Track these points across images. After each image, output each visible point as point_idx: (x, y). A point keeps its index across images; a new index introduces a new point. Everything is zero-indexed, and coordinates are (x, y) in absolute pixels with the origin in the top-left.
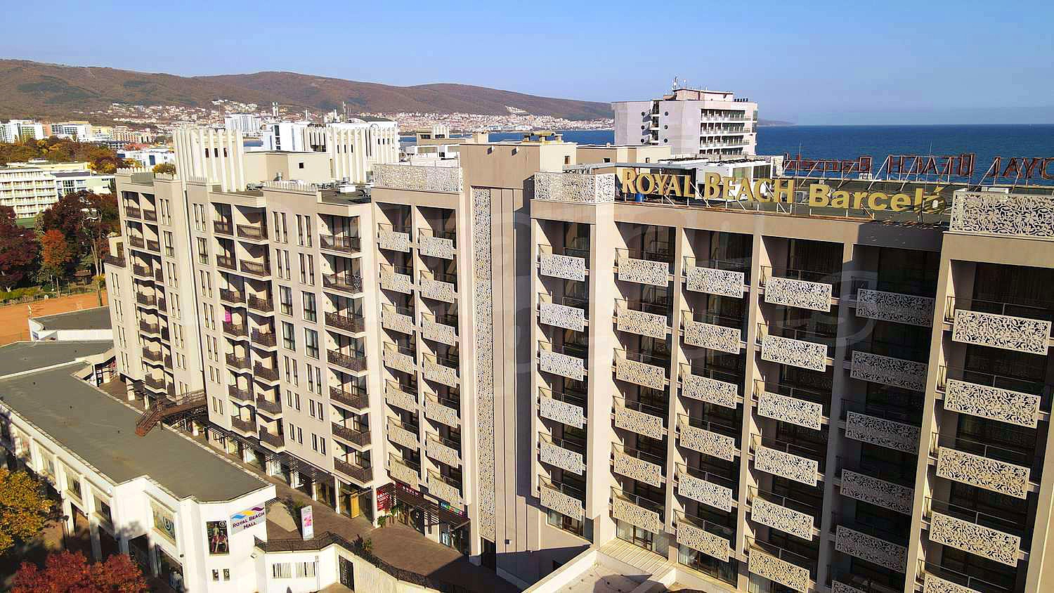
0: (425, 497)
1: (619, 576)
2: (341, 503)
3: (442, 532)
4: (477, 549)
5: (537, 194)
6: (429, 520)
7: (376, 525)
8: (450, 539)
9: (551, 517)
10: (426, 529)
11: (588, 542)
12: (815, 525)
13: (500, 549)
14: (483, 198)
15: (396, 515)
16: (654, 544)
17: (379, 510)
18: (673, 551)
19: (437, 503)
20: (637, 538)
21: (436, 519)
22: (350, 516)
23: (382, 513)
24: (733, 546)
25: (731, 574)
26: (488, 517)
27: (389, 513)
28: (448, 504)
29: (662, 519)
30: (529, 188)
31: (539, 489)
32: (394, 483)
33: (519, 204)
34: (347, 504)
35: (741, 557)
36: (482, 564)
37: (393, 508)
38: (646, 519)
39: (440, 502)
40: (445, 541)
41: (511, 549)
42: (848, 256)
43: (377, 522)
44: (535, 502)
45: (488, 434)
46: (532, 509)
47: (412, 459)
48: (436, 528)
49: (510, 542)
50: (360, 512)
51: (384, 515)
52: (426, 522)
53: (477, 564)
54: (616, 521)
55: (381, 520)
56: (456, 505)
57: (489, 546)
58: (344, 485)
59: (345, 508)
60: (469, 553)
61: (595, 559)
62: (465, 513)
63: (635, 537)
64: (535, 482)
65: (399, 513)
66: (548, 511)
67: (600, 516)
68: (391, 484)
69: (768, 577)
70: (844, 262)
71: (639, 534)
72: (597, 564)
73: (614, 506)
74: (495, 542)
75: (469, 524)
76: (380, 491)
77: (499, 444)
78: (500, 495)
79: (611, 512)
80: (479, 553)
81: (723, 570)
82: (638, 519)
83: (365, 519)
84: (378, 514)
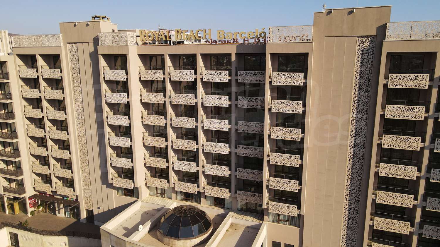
0: (55, 196)
1: (152, 210)
2: (9, 209)
3: (65, 212)
4: (84, 215)
5: (100, 43)
6: (58, 207)
7: (29, 215)
8: (70, 214)
9: (119, 192)
10: (57, 212)
11: (137, 199)
12: (229, 170)
13: (95, 212)
14: (74, 48)
15: (40, 209)
16: (166, 195)
17: (30, 208)
18: (174, 195)
19: (62, 198)
20: (158, 194)
21: (62, 206)
22: (14, 214)
23: (32, 209)
24: (198, 186)
25: (198, 200)
26: (88, 199)
27: (36, 209)
28: (67, 197)
29: (168, 182)
30: (96, 41)
31: (112, 179)
32: (38, 193)
33: (92, 50)
34: (12, 208)
35: (201, 190)
36: (87, 222)
37: (38, 206)
38: (162, 183)
39: (63, 197)
40: (68, 216)
41: (101, 211)
42: (233, 58)
43: (30, 214)
44: (110, 186)
45: (85, 160)
46: (110, 190)
47: (47, 179)
48: (62, 211)
49: (100, 208)
50: (20, 211)
51: (33, 210)
52: (57, 209)
53: (85, 222)
54: (149, 188)
55: (32, 213)
56: (72, 197)
57: (90, 213)
58: (9, 199)
59: (11, 210)
60: (80, 218)
61: (140, 205)
62: (77, 200)
63: (157, 193)
64: (110, 177)
65: (42, 208)
66: (117, 189)
67: (141, 186)
68: (36, 195)
69: (213, 196)
70: (232, 61)
71: (159, 192)
72: (142, 207)
73: (147, 181)
74: (93, 209)
75: (79, 204)
76: (30, 198)
77: (91, 163)
78: (93, 187)
79: (146, 184)
80: (85, 217)
81: (195, 199)
82: (158, 184)
83: (23, 214)
84: (30, 210)
